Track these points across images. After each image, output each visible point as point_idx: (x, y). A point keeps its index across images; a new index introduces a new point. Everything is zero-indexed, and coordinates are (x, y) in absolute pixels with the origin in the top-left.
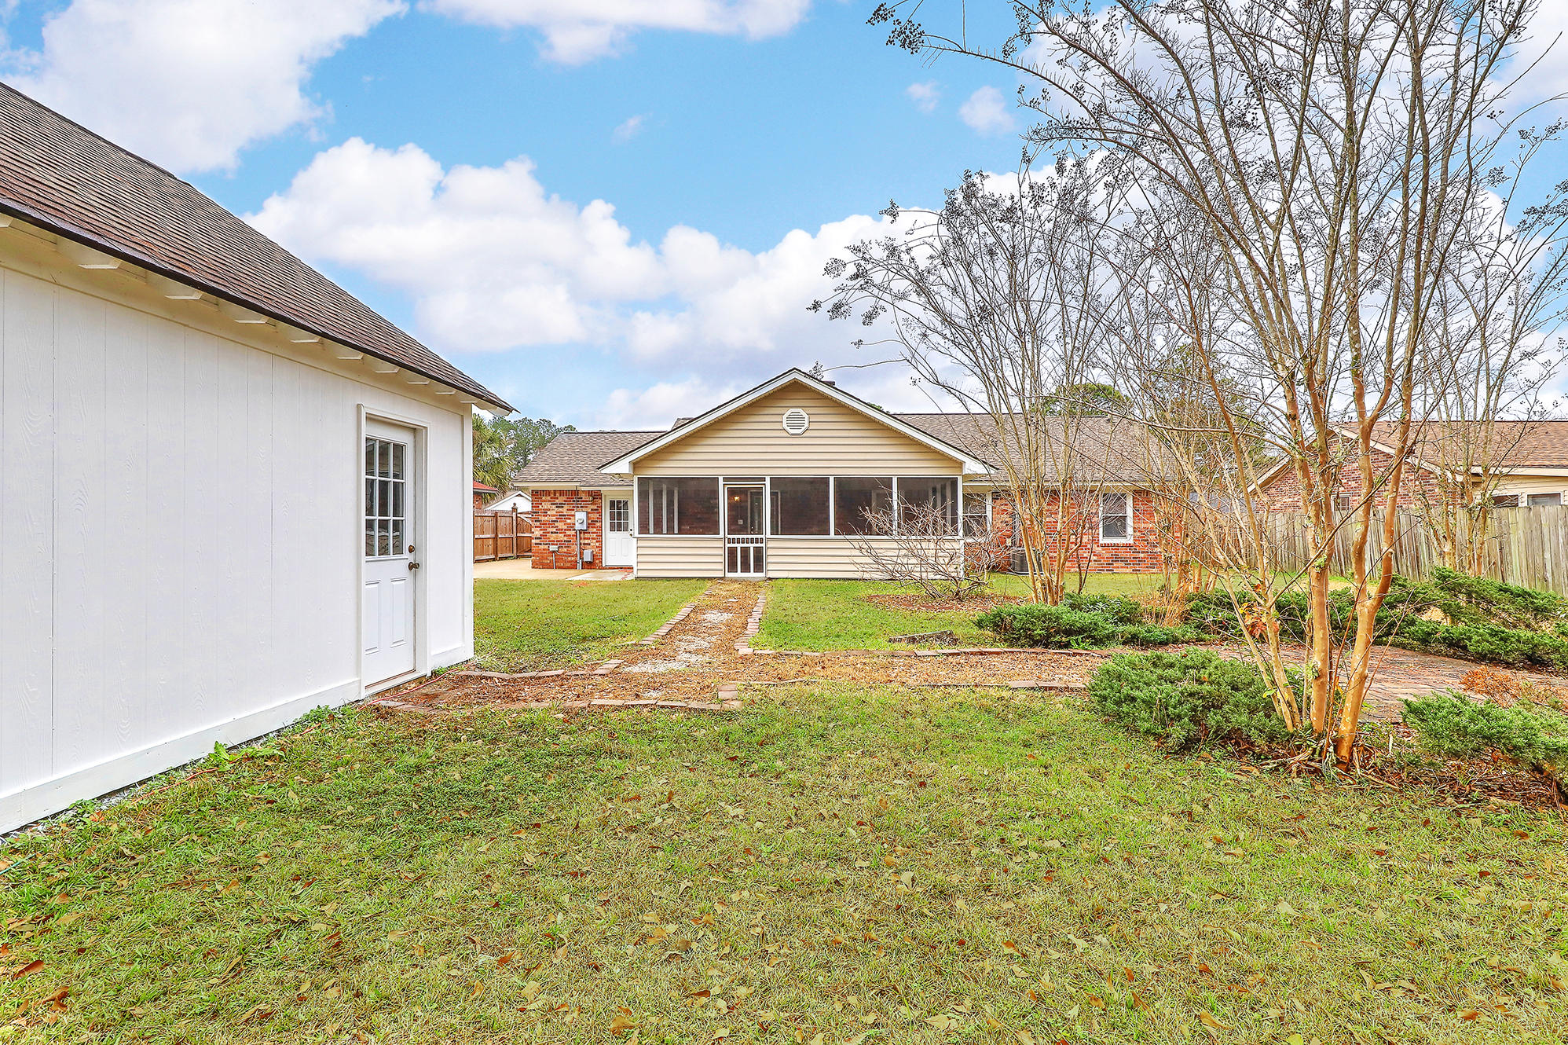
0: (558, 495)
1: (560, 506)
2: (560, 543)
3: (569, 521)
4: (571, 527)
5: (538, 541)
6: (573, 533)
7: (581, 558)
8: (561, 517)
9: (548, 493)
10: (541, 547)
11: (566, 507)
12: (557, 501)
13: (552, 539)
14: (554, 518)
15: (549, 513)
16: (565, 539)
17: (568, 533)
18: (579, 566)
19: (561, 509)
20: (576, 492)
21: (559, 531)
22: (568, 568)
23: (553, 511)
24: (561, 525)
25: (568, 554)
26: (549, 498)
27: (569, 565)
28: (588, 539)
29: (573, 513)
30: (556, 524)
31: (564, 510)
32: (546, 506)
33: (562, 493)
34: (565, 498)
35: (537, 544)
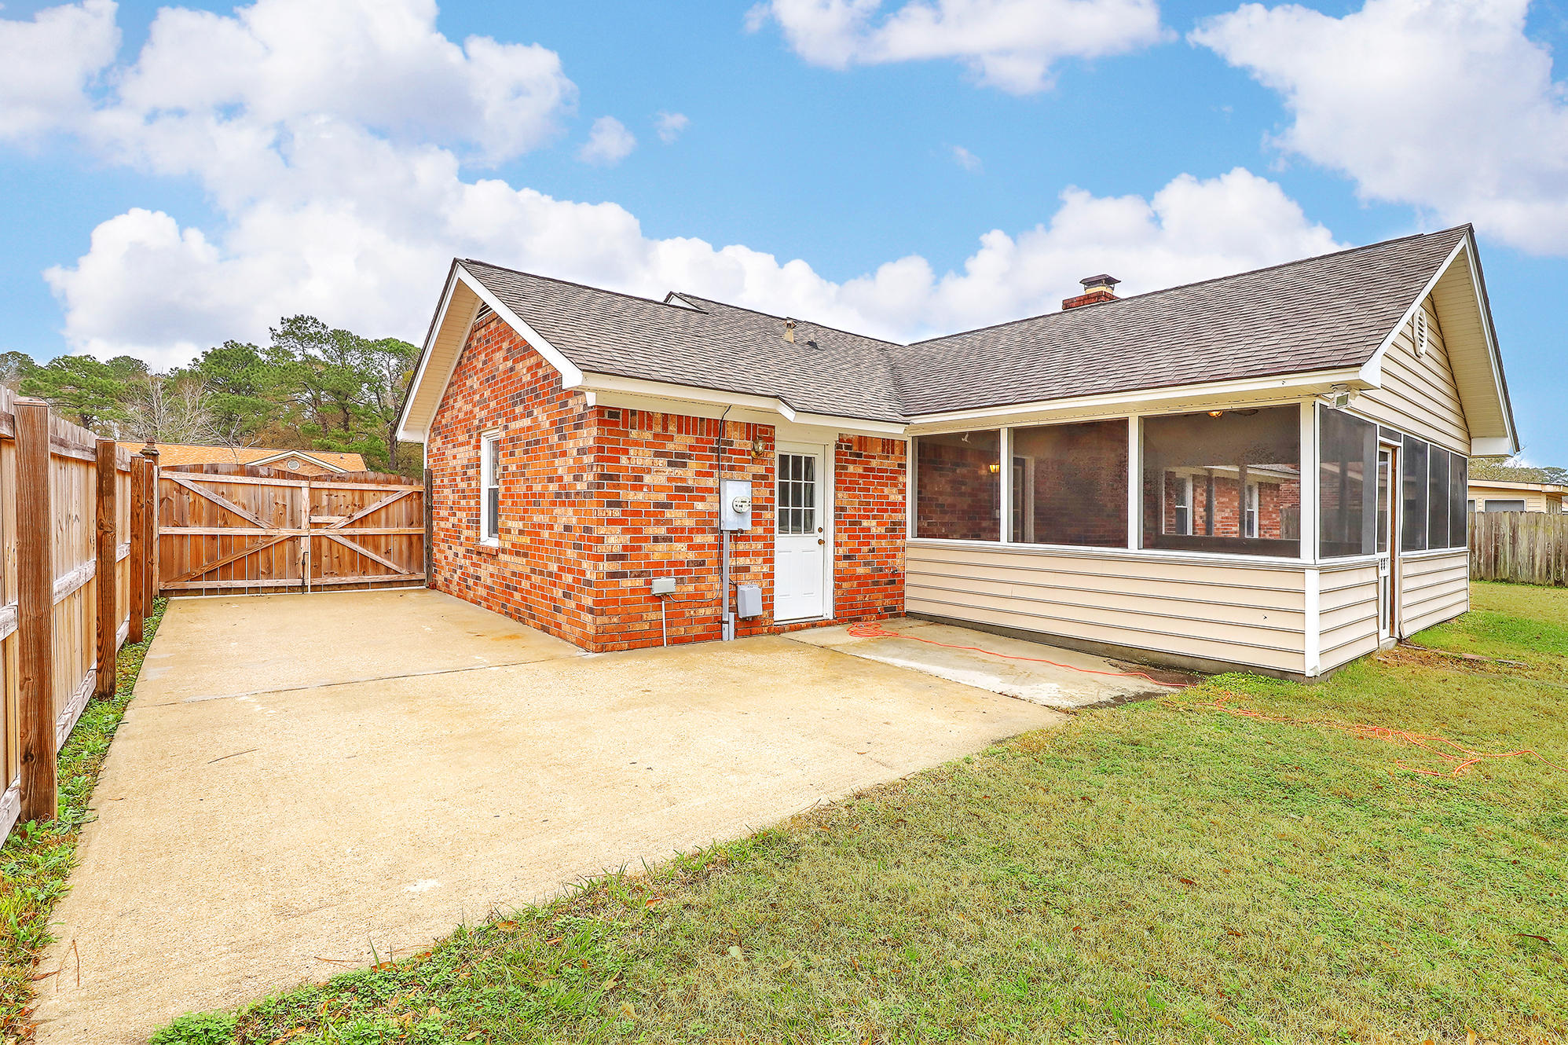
0: (672, 429)
1: (678, 460)
2: (679, 569)
3: (700, 506)
4: (710, 522)
5: (615, 566)
6: (710, 539)
7: (734, 609)
8: (682, 493)
9: (644, 419)
10: (627, 583)
11: (693, 465)
12: (670, 447)
13: (656, 557)
14: (662, 497)
15: (647, 479)
16: (692, 556)
17: (698, 539)
18: (729, 630)
19: (678, 472)
20: (717, 427)
21: (675, 534)
22: (699, 639)
23: (660, 475)
24: (678, 516)
25: (697, 599)
26: (648, 436)
27: (698, 630)
28: (745, 554)
29: (710, 482)
30: (669, 514)
31: (689, 474)
32: (639, 458)
33: (686, 423)
34: (690, 440)
35: (612, 575)
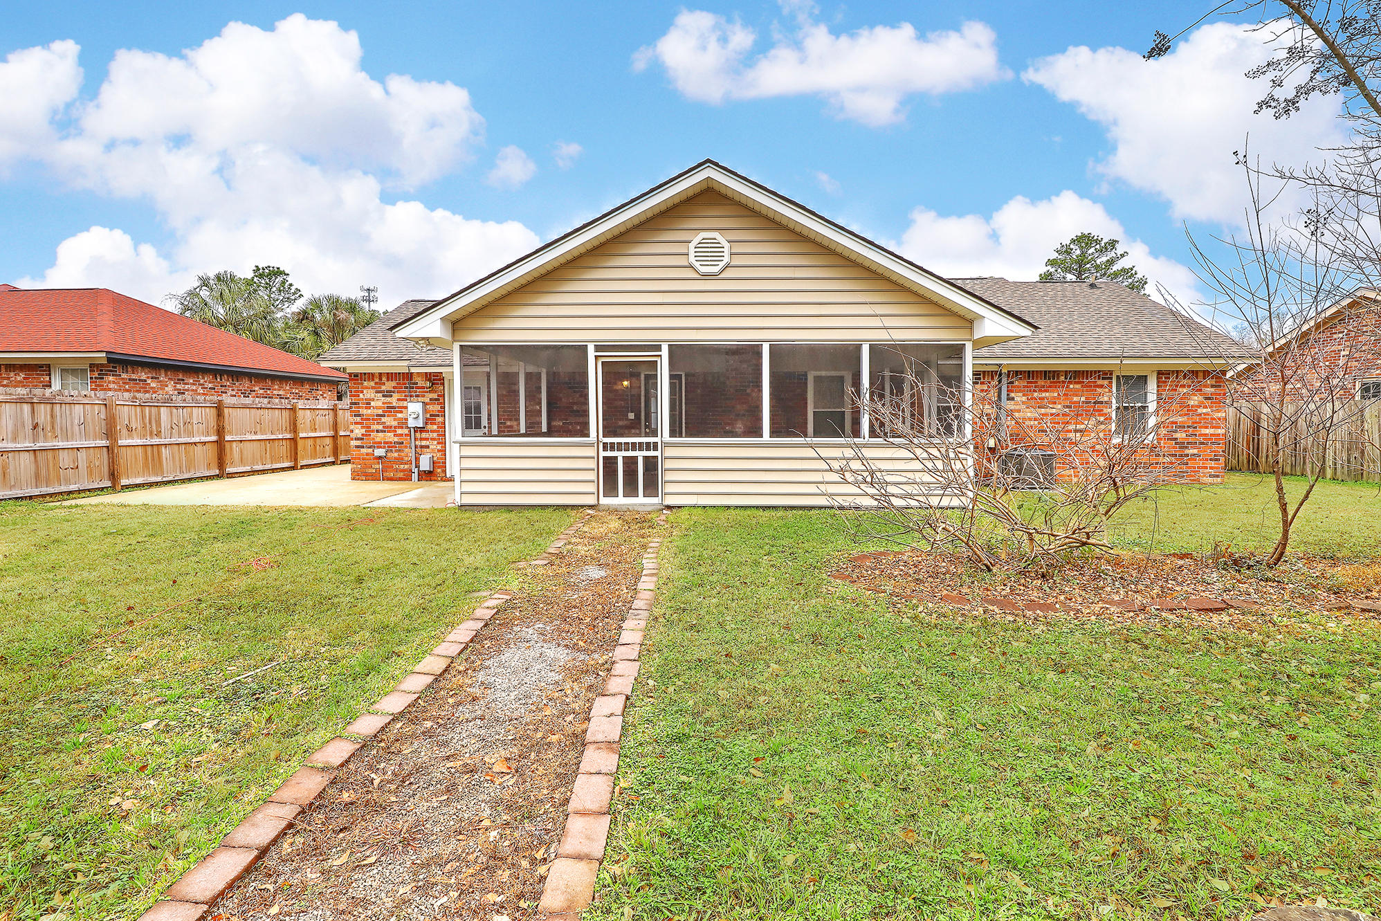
0: (384, 379)
1: (388, 394)
2: (390, 446)
3: (399, 415)
4: (403, 423)
5: (358, 443)
6: (406, 431)
7: (417, 466)
8: (390, 409)
9: (371, 376)
10: (364, 451)
11: (396, 396)
12: (383, 388)
13: (378, 440)
14: (380, 412)
15: (373, 404)
16: (396, 439)
17: (399, 431)
18: (415, 476)
19: (389, 399)
20: (409, 376)
21: (387, 429)
22: (400, 479)
23: (379, 402)
24: (388, 421)
25: (400, 460)
26: (372, 384)
27: (401, 475)
28: (426, 439)
29: (405, 404)
30: (384, 419)
31: (394, 400)
32: (369, 394)
33: (390, 376)
34: (394, 384)
35: (357, 447)
